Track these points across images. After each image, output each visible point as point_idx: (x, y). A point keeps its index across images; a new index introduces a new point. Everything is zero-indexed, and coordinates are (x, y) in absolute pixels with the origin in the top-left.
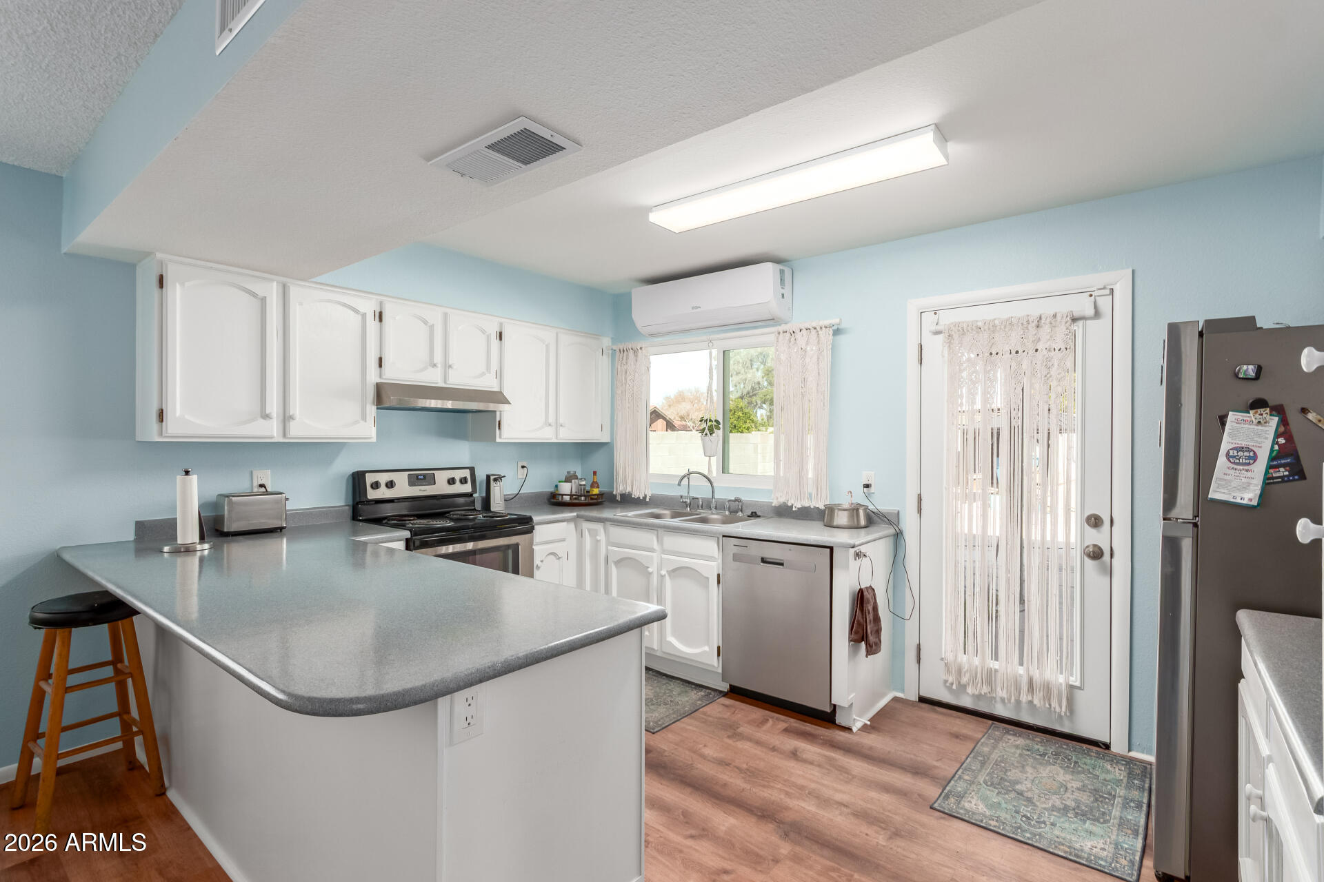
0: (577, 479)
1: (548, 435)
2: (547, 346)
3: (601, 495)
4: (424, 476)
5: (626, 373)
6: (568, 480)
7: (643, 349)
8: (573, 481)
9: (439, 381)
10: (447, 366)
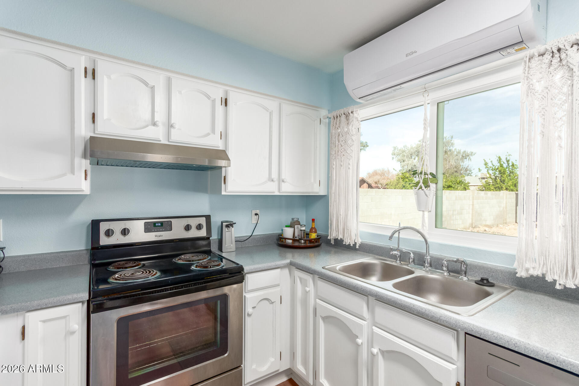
0: (300, 224)
1: (272, 189)
2: (271, 114)
3: (317, 240)
4: (162, 223)
5: (339, 135)
6: (291, 226)
7: (355, 112)
8: (296, 226)
9: (161, 139)
10: (170, 126)
